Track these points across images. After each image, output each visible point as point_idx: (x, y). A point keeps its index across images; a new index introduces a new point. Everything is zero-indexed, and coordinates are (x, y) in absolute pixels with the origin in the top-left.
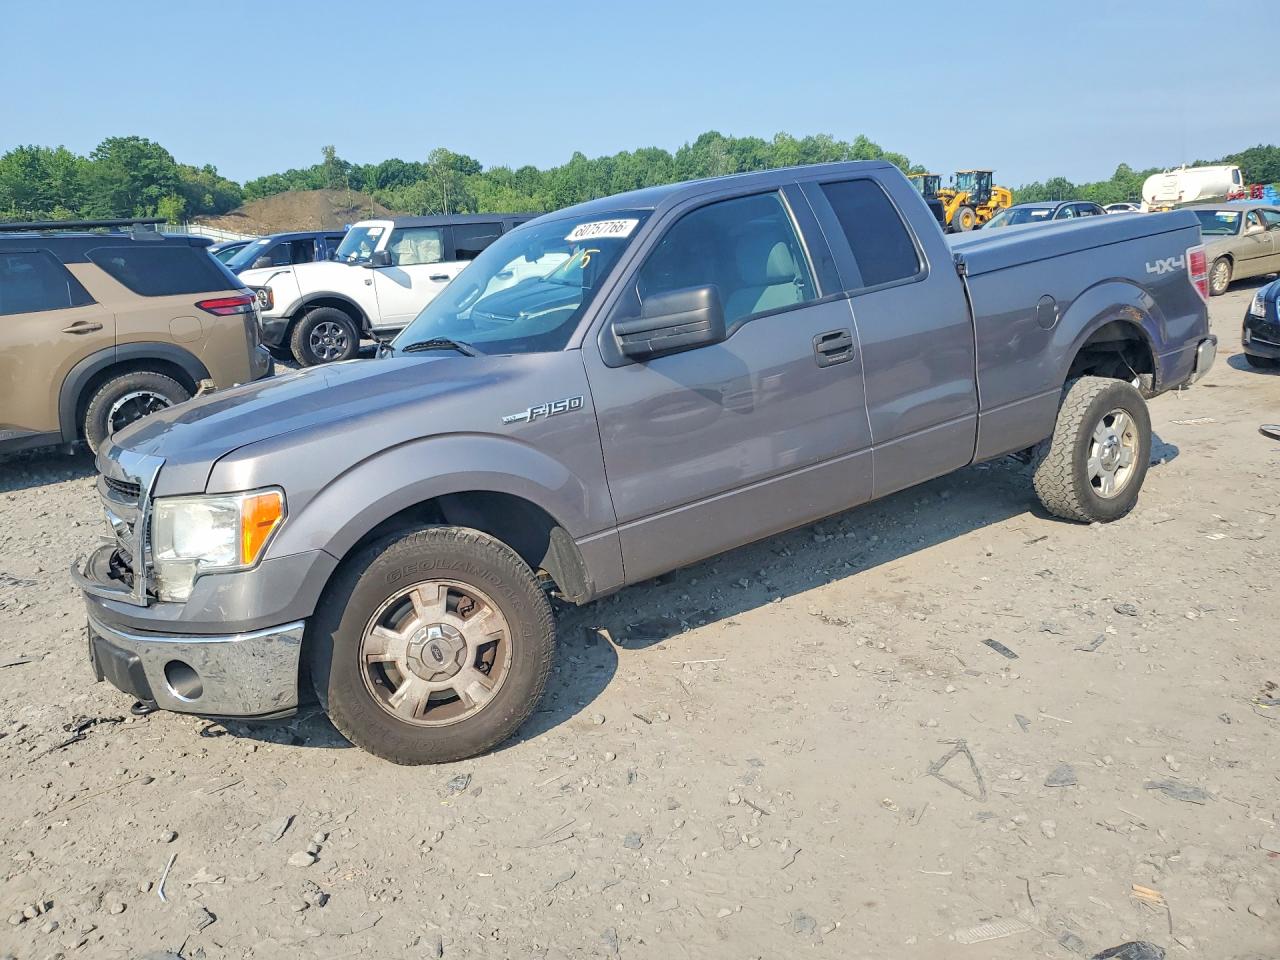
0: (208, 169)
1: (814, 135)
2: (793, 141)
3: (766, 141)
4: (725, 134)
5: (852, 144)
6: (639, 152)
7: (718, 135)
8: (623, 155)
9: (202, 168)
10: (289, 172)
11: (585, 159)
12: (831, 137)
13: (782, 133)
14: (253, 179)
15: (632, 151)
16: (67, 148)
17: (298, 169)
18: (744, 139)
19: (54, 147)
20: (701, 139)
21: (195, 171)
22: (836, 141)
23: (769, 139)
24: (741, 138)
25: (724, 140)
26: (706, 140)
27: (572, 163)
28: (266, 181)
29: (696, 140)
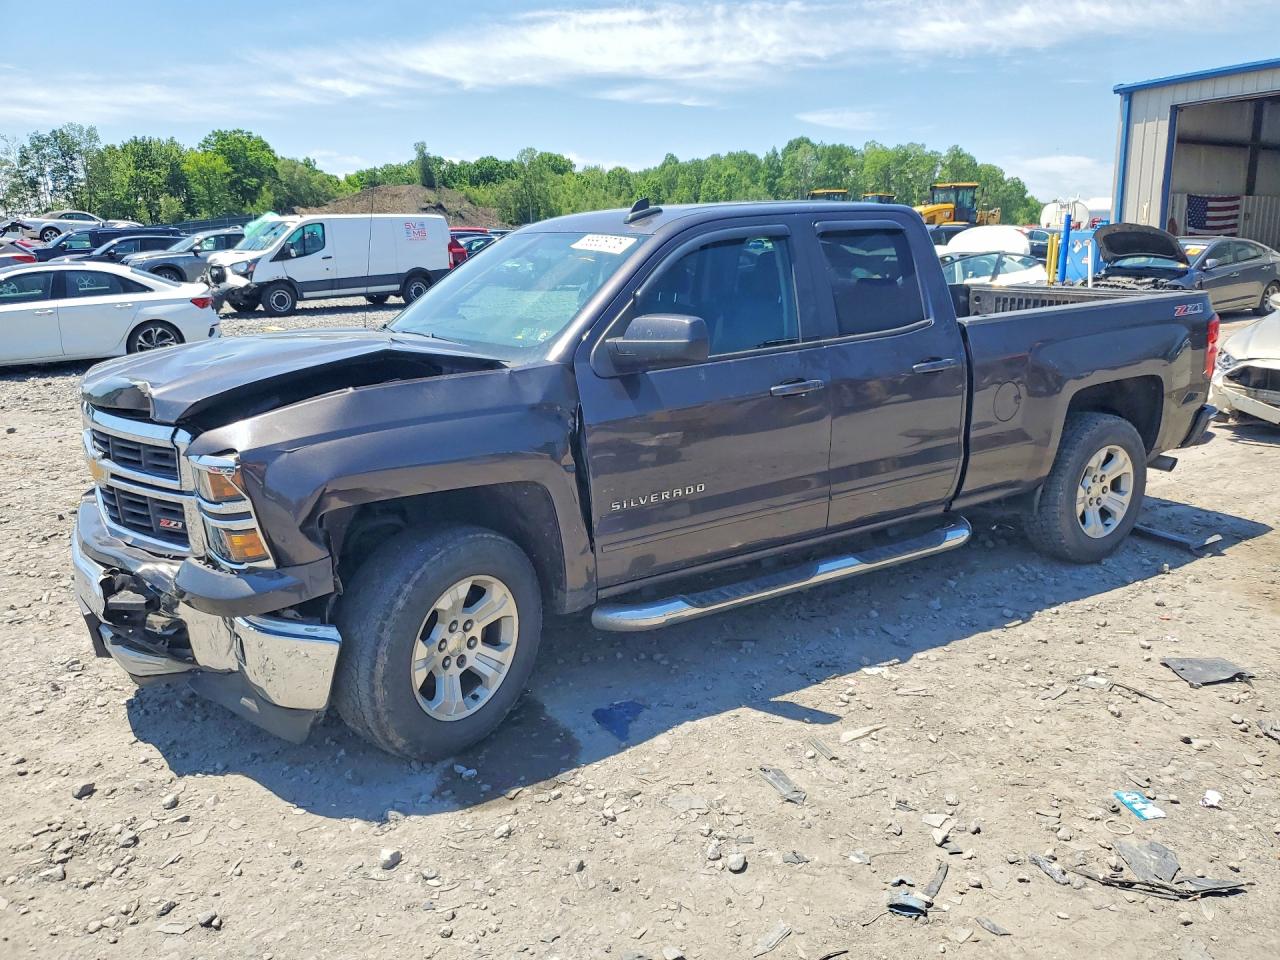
0: (308, 164)
1: (905, 143)
2: (885, 150)
3: (857, 148)
4: (815, 140)
5: (945, 154)
6: (730, 155)
7: (808, 141)
8: (716, 159)
9: (302, 161)
10: (386, 166)
11: (677, 162)
12: (924, 146)
13: (873, 141)
14: (352, 172)
15: (724, 154)
16: (176, 140)
17: (395, 163)
18: (834, 146)
19: (164, 138)
20: (791, 144)
21: (293, 164)
22: (928, 150)
23: (859, 146)
24: (831, 144)
25: (813, 146)
26: (794, 146)
27: (664, 165)
28: (363, 174)
29: (785, 145)
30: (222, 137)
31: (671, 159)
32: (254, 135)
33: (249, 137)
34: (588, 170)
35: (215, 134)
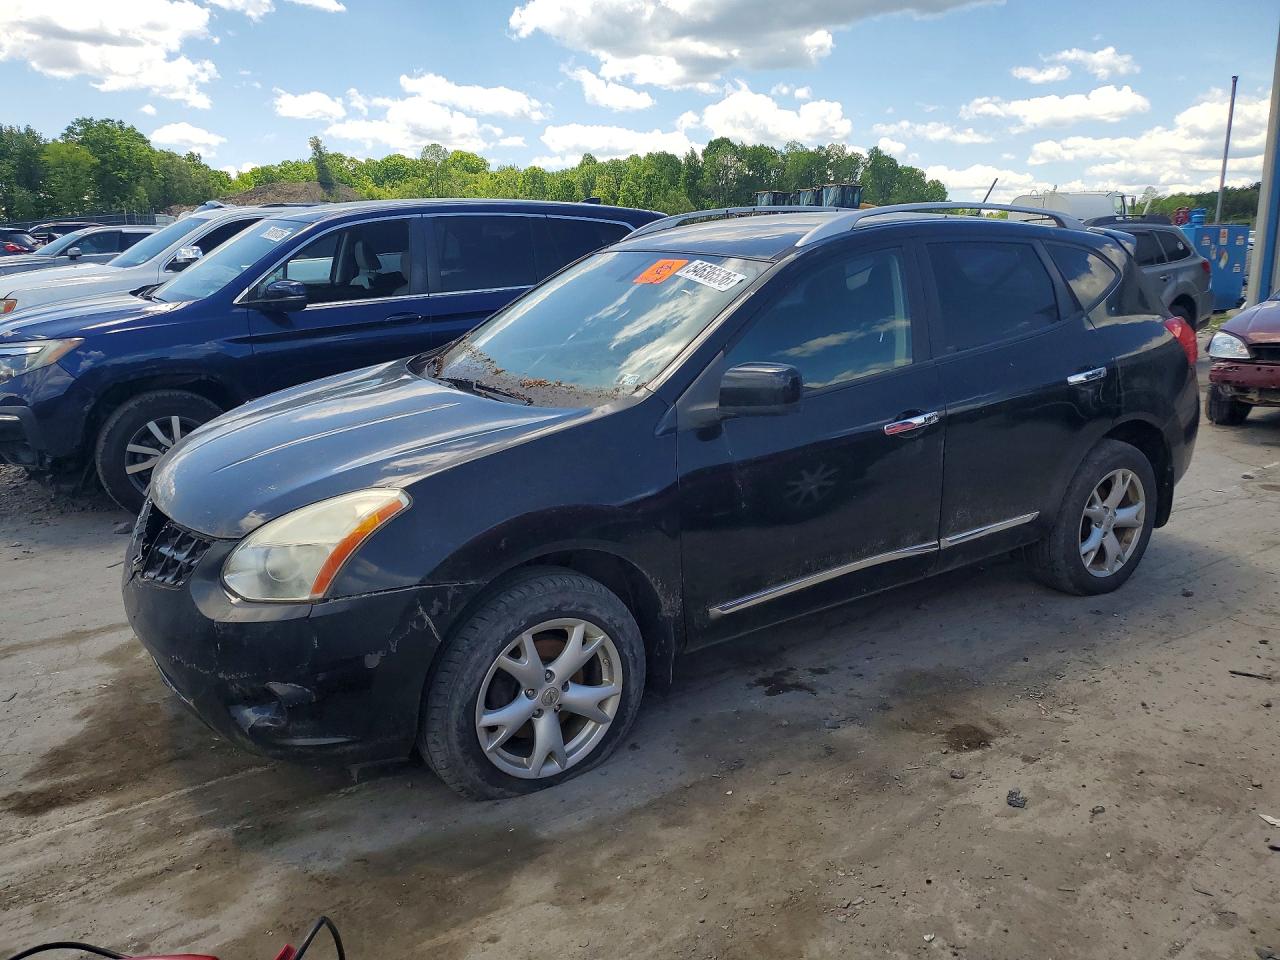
0: (191, 158)
1: (826, 145)
3: (777, 148)
4: (735, 141)
5: (865, 156)
8: (634, 159)
9: (184, 155)
11: (595, 162)
12: (844, 148)
13: (794, 142)
14: (246, 169)
15: (643, 154)
16: (35, 129)
17: (292, 160)
18: (755, 147)
19: (19, 127)
20: (711, 145)
21: (173, 157)
22: (849, 152)
23: (780, 147)
24: (751, 144)
25: (735, 147)
27: (582, 165)
28: (258, 172)
29: (705, 146)
30: (86, 124)
31: (589, 159)
32: (127, 125)
33: (121, 128)
34: (502, 170)
35: (81, 122)
